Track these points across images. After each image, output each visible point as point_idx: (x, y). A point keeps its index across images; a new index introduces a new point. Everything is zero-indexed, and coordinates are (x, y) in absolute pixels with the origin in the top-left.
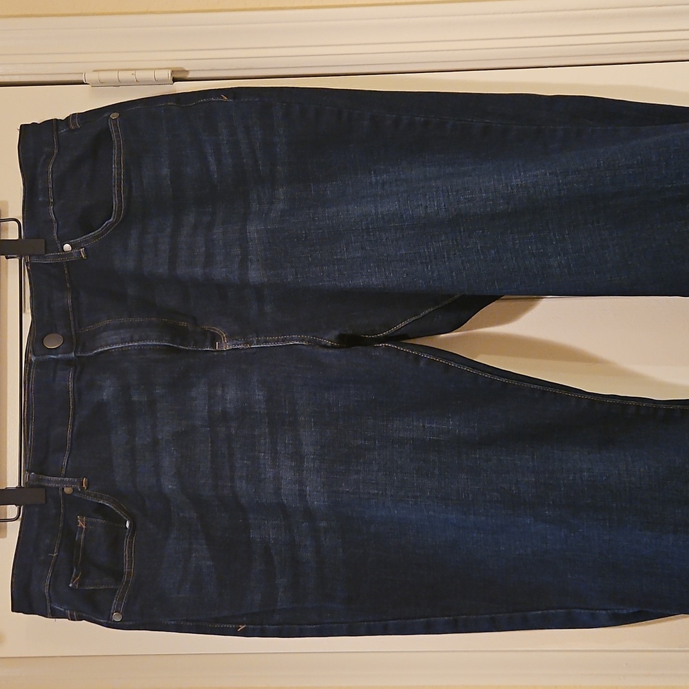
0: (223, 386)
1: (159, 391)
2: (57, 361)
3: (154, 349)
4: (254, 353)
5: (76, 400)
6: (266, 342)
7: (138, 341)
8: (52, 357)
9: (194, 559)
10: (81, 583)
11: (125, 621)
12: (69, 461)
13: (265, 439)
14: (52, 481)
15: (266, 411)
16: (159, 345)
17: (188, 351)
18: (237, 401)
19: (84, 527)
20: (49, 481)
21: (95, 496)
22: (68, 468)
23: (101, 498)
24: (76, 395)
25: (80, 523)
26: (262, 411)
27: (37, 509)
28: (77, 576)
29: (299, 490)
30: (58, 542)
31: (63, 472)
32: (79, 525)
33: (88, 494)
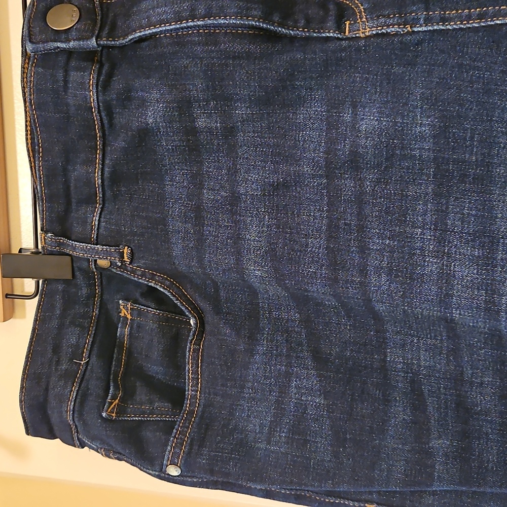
0: (354, 106)
1: (241, 111)
2: (69, 53)
3: (234, 33)
4: (419, 43)
5: (106, 122)
6: (444, 20)
7: (203, 17)
8: (59, 44)
9: (295, 391)
10: (121, 411)
11: (186, 476)
12: (102, 220)
13: (425, 204)
14: (79, 249)
15: (432, 155)
16: (242, 26)
17: (292, 39)
18: (379, 136)
19: (129, 317)
20: (74, 248)
21: (143, 275)
22: (101, 231)
23: (152, 277)
24: (103, 114)
25: (124, 311)
26: (425, 155)
27: (60, 287)
28: (114, 398)
29: (485, 301)
30: (89, 340)
31: (94, 236)
32: (122, 315)
33: (133, 272)
